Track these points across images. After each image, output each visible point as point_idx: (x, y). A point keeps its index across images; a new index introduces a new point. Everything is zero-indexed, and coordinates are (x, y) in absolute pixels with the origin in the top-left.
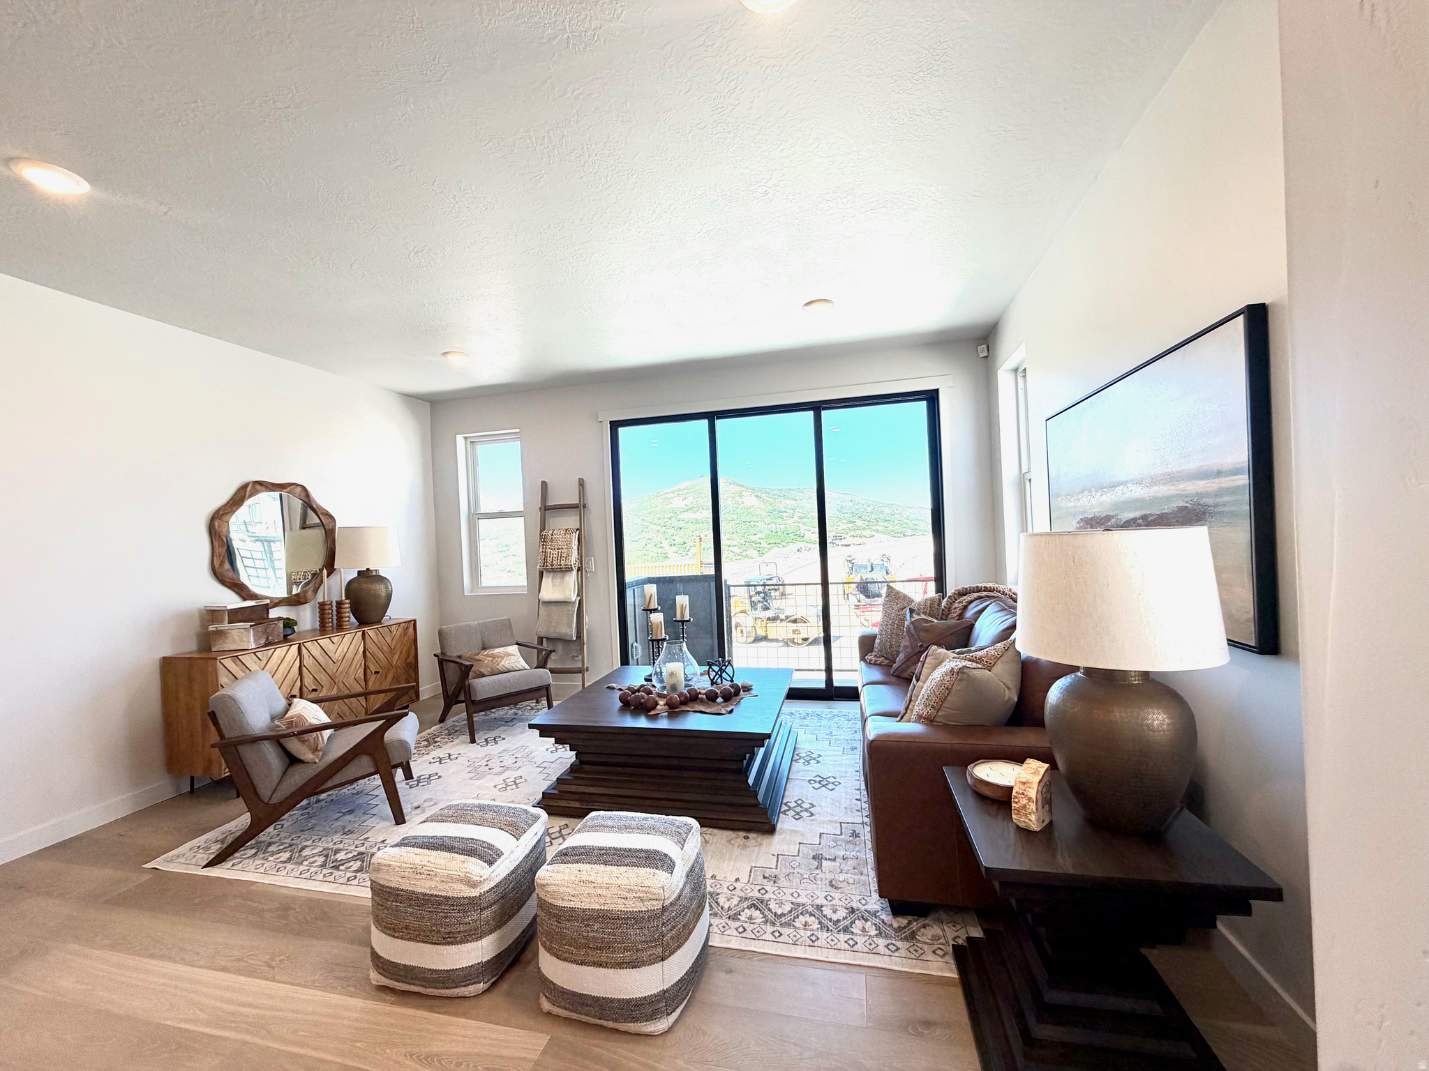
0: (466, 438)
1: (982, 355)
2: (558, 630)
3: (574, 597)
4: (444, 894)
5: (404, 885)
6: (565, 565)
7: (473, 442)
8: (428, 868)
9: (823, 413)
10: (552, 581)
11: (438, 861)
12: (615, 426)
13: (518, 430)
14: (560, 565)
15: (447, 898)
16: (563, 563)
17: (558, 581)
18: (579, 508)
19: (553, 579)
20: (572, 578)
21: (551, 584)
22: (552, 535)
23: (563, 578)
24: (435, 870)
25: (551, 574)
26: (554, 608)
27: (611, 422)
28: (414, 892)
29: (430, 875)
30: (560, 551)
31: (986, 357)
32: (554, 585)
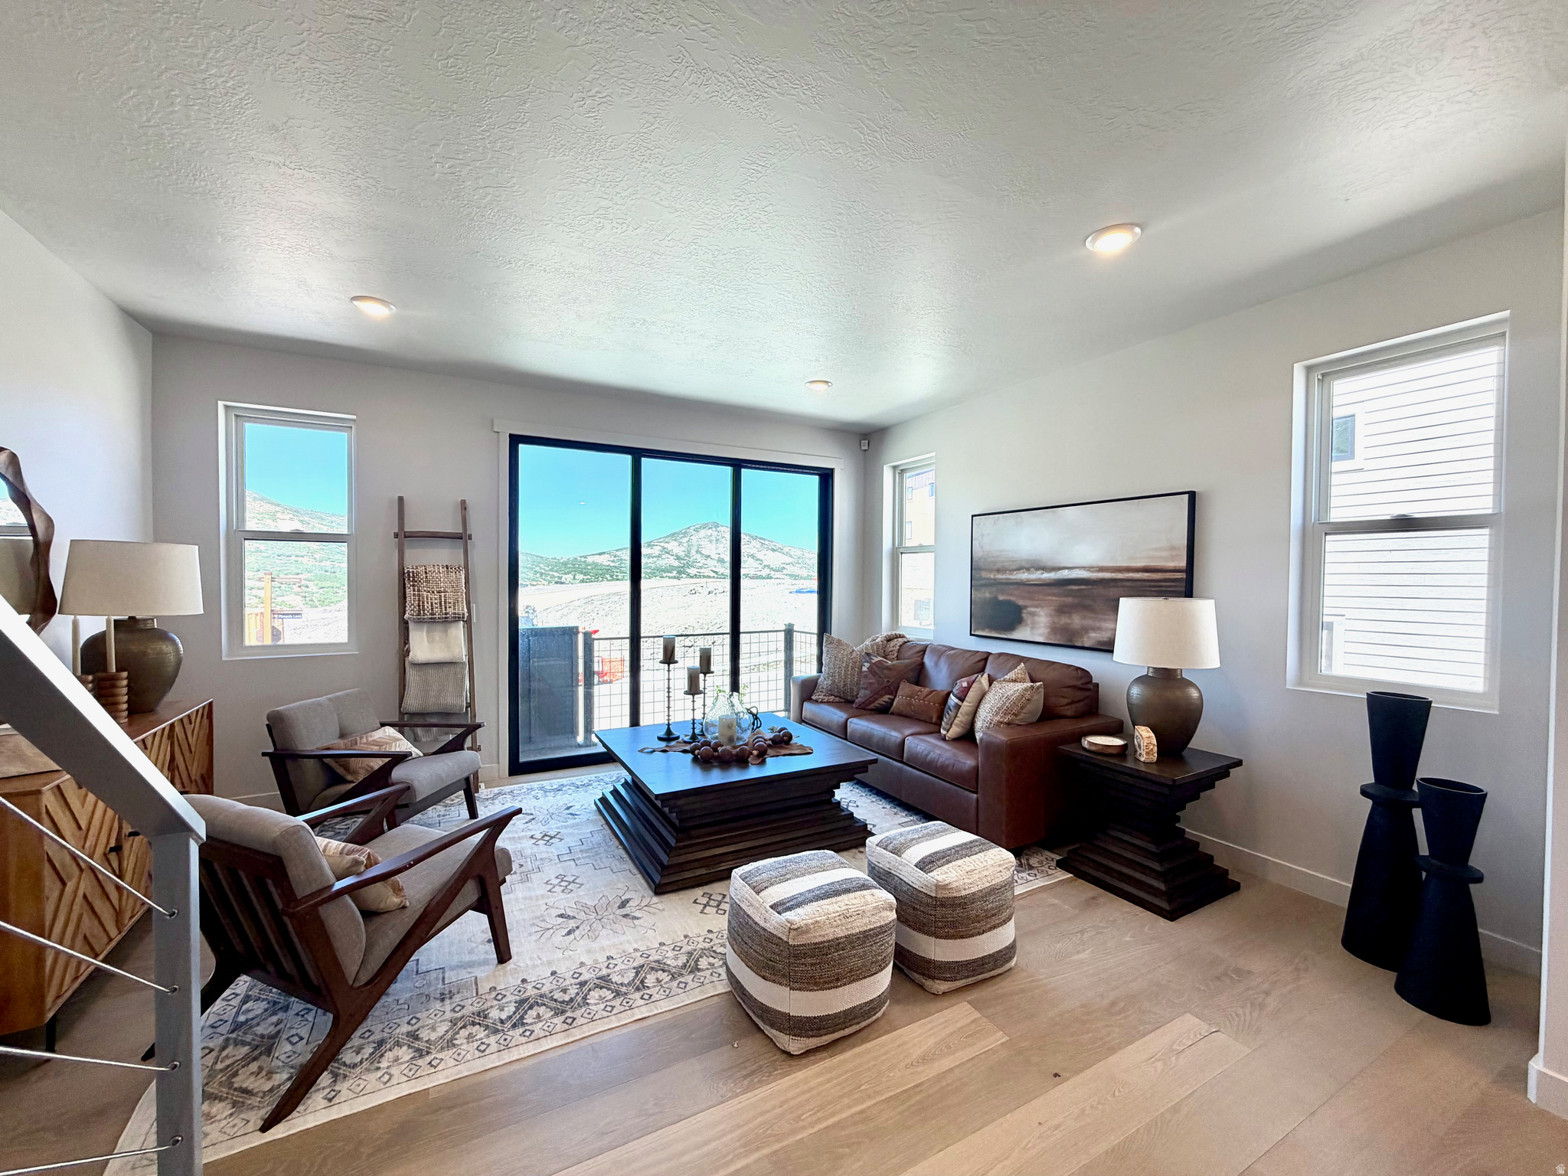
0: (227, 407)
1: (863, 448)
2: (442, 701)
3: (462, 654)
4: (878, 924)
5: (841, 933)
6: (455, 614)
7: (239, 416)
8: (854, 910)
9: (743, 470)
10: (428, 637)
11: (854, 901)
12: (515, 440)
13: (354, 417)
14: (446, 614)
15: (881, 927)
16: (450, 611)
17: (437, 635)
18: (461, 538)
19: (428, 632)
20: (458, 631)
21: (426, 640)
22: (426, 573)
23: (446, 631)
24: (861, 908)
25: (425, 627)
26: (431, 671)
27: (510, 435)
28: (853, 935)
29: (861, 914)
30: (443, 594)
31: (865, 450)
32: (431, 641)
